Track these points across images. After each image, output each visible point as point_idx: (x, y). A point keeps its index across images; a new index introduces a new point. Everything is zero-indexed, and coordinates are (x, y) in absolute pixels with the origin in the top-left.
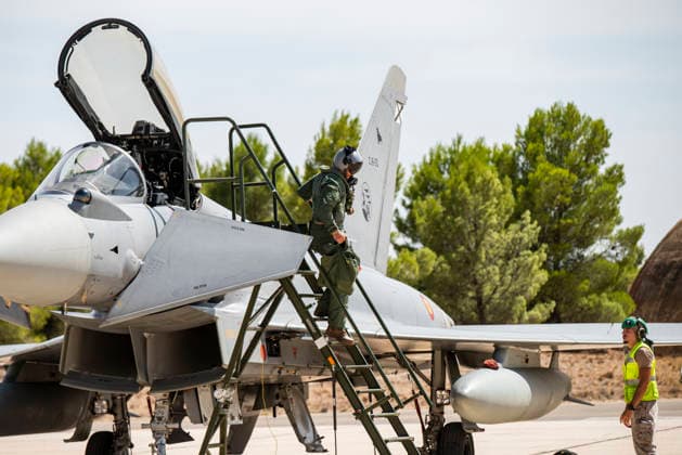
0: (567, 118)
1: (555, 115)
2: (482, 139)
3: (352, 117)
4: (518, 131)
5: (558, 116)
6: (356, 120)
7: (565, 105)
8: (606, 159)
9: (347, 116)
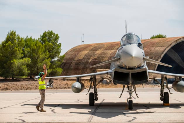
0: (51, 33)
1: (48, 33)
2: (31, 37)
3: (14, 31)
4: (41, 35)
5: (49, 33)
6: (15, 32)
7: (50, 31)
8: (58, 42)
9: (13, 31)
